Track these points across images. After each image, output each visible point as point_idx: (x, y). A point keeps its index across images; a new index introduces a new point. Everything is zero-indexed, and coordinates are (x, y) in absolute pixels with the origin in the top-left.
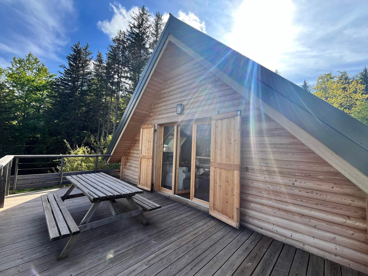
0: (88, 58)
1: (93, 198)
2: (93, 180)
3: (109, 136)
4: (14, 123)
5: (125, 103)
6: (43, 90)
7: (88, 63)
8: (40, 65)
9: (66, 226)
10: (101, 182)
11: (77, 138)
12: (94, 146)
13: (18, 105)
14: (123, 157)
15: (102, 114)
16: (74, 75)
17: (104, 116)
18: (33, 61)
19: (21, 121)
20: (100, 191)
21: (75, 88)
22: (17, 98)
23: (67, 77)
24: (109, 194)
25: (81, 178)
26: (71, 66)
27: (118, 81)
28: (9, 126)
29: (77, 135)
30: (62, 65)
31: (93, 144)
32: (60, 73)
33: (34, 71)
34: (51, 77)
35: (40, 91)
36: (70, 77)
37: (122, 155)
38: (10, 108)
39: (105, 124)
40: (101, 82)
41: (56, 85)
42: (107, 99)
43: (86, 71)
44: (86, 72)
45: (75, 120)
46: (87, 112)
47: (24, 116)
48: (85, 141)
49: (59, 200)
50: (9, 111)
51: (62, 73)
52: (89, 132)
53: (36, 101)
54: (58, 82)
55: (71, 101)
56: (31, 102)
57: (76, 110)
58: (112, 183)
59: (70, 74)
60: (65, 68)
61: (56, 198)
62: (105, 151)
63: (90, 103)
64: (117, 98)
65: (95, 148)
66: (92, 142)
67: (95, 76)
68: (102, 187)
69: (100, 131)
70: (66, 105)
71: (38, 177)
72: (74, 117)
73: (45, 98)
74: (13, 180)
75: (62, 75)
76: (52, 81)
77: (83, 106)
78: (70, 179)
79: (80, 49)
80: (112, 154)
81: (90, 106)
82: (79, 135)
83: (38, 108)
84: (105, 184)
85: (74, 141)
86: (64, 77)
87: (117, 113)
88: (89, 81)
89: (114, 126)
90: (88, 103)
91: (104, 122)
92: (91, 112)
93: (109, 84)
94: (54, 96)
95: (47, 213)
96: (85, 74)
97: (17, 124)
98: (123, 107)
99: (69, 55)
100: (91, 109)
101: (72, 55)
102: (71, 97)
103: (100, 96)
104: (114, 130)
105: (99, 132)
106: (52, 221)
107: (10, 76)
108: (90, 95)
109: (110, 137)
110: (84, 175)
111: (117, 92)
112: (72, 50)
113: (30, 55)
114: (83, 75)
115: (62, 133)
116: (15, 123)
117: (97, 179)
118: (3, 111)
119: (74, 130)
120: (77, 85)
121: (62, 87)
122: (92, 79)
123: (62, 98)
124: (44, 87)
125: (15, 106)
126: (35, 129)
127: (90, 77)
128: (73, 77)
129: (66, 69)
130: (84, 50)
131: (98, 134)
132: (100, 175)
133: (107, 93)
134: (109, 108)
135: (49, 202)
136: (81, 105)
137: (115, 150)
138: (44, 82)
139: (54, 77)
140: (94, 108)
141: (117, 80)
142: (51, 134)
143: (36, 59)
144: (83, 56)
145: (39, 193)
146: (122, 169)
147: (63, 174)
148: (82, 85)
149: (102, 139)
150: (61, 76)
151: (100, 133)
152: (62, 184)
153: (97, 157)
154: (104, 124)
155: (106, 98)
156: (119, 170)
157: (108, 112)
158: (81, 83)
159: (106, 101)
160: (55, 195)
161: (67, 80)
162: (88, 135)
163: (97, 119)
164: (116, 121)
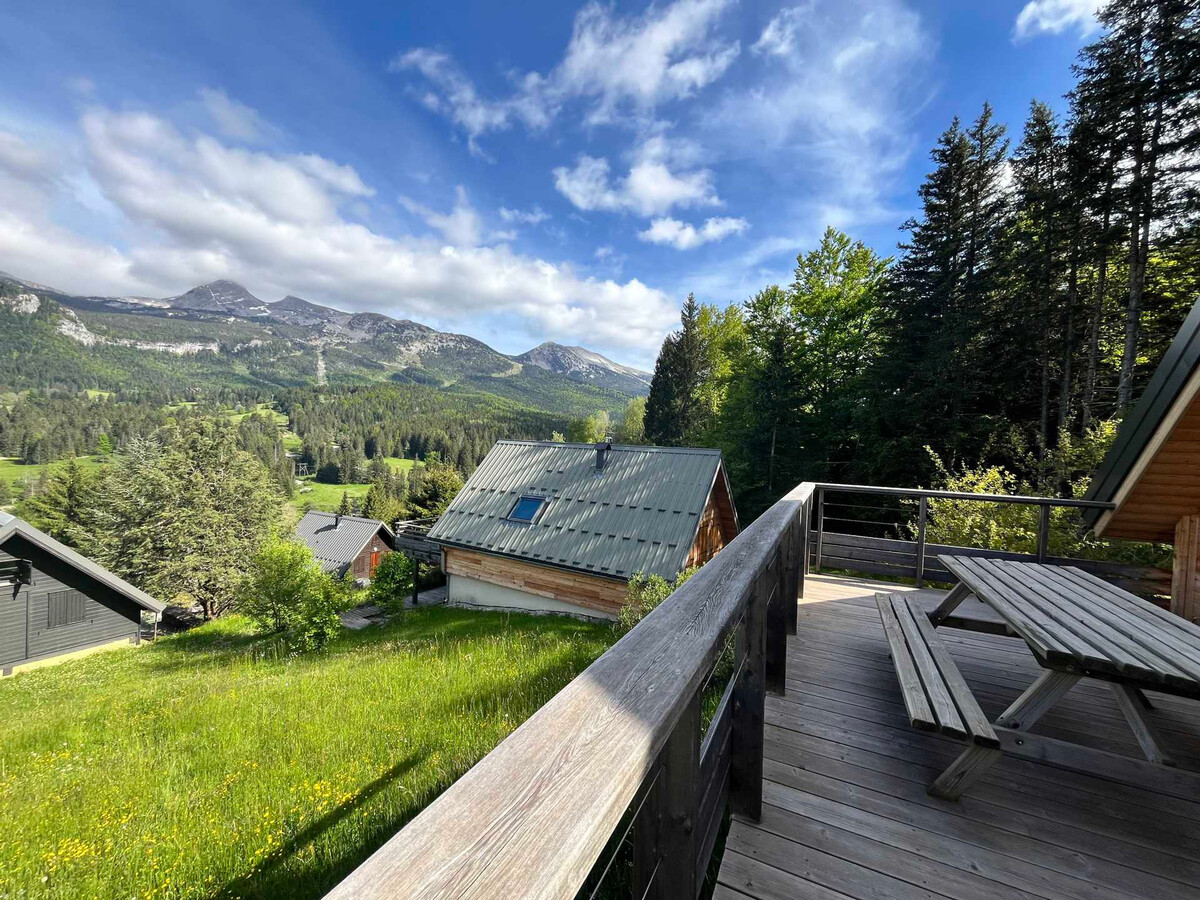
0: (990, 155)
1: (1046, 649)
2: (1037, 587)
3: (1102, 423)
4: (807, 411)
5: (1188, 266)
6: (860, 314)
7: (990, 171)
8: (852, 248)
9: (950, 702)
10: (1074, 603)
11: (963, 440)
12: (1026, 467)
13: (814, 365)
14: (1186, 519)
15: (1059, 341)
16: (942, 236)
17: (1070, 347)
18: (836, 246)
19: (821, 401)
20: (1076, 633)
21: (948, 277)
22: (811, 348)
23: (922, 251)
24: (1125, 659)
25: (988, 568)
26: (933, 213)
27: (1138, 180)
28: (800, 418)
29: (960, 430)
30: (906, 223)
31: (1021, 460)
32: (903, 247)
33: (841, 269)
34: (877, 271)
35: (852, 317)
36: (930, 249)
37: (1179, 509)
38: (800, 376)
39: (1072, 378)
40: (1049, 219)
41: (893, 287)
42: (1081, 278)
43: (983, 203)
44: (987, 206)
45: (950, 380)
46: (991, 347)
47: (825, 389)
48: (988, 448)
49: (923, 619)
50: (797, 383)
51: (907, 247)
52: (1003, 416)
53: (846, 347)
54: (898, 276)
55: (939, 322)
56: (836, 353)
57: (952, 348)
58: (1134, 618)
59: (931, 237)
60: (916, 225)
61: (913, 610)
62: (1081, 488)
63: (1006, 312)
64: (1139, 256)
65: (1030, 472)
66: (1016, 453)
67: (1019, 206)
68: (1082, 622)
69: (1048, 409)
70: (922, 339)
71: (863, 544)
72: (949, 372)
73: (867, 333)
74: (814, 539)
75: (908, 252)
76: (882, 281)
77: (977, 330)
78: (952, 566)
79: (961, 139)
80: (1118, 499)
81: (1005, 322)
82: (966, 427)
83: (854, 364)
84: (1098, 614)
85: (951, 450)
86: (914, 256)
87: (1138, 324)
88: (999, 232)
89: (1124, 381)
90: (997, 314)
91: (1068, 371)
92: (1010, 343)
93: (1087, 211)
94: (890, 323)
95: (895, 644)
96: (982, 216)
97: (811, 410)
98: (1173, 288)
99: (926, 182)
100: (1007, 333)
101: (936, 175)
102: (937, 311)
103: (1047, 272)
104: (1121, 399)
105: (1044, 413)
106: (910, 671)
107: (796, 301)
108: (1003, 282)
109: (1108, 428)
110: (999, 562)
111: (1135, 230)
112: (935, 159)
113: (829, 234)
114: (973, 223)
115: (914, 428)
116: (808, 408)
117: (1057, 587)
118: (788, 384)
119: (949, 414)
120: (954, 264)
121: (909, 290)
122: (1010, 223)
123: (911, 319)
124: (864, 304)
125: (808, 368)
126: (847, 422)
127: (999, 218)
128: (941, 242)
129: (917, 230)
130: (973, 135)
131: (1043, 422)
132: (1067, 575)
133: (1076, 252)
134: (1095, 309)
135: (897, 617)
136: (971, 328)
137: (1141, 481)
138: (863, 290)
139: (888, 267)
140: (1018, 325)
141: (1130, 178)
142: (886, 432)
143: (842, 237)
144: (970, 158)
145: (867, 587)
146: (1185, 573)
147: (928, 547)
148: (972, 259)
149: (1067, 440)
150: (906, 257)
151: (1048, 418)
152: (924, 577)
153: (1045, 505)
154: (1067, 379)
155: (1073, 273)
156: (1167, 576)
157: (1084, 328)
158: (967, 255)
159: (1073, 285)
160: (909, 603)
161: (924, 259)
162: (1000, 426)
163: (1034, 365)
164: (1133, 357)
